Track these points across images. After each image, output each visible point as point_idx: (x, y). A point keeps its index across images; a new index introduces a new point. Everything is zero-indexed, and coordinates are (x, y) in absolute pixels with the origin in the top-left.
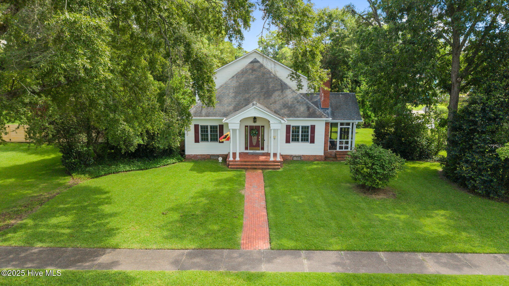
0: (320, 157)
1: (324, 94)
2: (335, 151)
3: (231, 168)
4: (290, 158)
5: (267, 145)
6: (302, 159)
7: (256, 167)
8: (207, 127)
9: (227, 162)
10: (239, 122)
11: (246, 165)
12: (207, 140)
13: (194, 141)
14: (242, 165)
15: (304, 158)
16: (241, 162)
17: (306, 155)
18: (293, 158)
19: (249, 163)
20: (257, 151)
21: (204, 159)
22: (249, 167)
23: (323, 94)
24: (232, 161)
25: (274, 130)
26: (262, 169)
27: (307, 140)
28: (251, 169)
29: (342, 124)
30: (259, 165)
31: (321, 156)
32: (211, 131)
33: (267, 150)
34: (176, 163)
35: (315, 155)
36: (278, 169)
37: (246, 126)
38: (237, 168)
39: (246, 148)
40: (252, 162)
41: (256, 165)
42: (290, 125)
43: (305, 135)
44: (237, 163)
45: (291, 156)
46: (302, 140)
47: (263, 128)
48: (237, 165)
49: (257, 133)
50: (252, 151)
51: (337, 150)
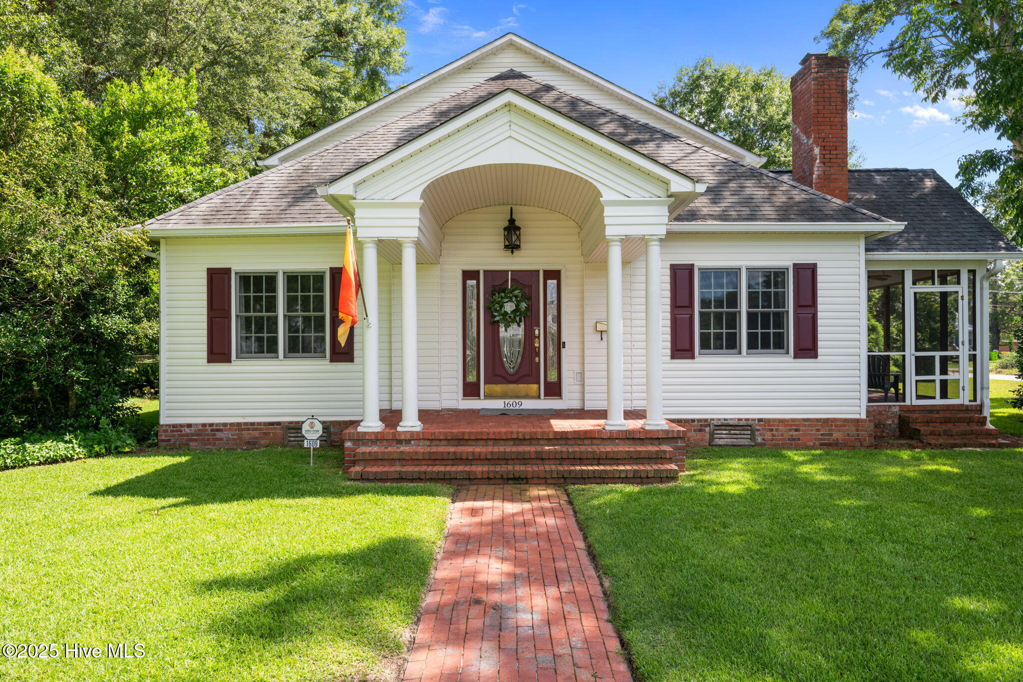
0: (852, 430)
1: (823, 148)
2: (895, 406)
3: (362, 478)
4: (698, 436)
5: (577, 368)
6: (759, 440)
7: (520, 468)
8: (271, 280)
9: (348, 444)
10: (416, 197)
11: (458, 459)
12: (272, 348)
13: (205, 354)
14: (434, 459)
15: (768, 435)
16: (433, 440)
17: (781, 421)
18: (712, 434)
19: (478, 449)
20: (528, 404)
21: (252, 444)
22: (478, 469)
23: (817, 151)
24: (377, 439)
25: (626, 241)
26: (561, 481)
27: (779, 344)
28: (488, 479)
29: (921, 277)
30: (541, 458)
31: (857, 421)
32: (291, 303)
33: (578, 396)
34: (71, 459)
35: (826, 421)
36: (662, 480)
37: (468, 275)
38: (401, 478)
39: (471, 390)
40: (496, 440)
41: (524, 459)
42: (692, 265)
43: (765, 316)
44: (404, 448)
45: (705, 423)
46: (752, 345)
47: (552, 283)
48: (403, 459)
49: (523, 305)
50: (498, 404)
51: (908, 402)
